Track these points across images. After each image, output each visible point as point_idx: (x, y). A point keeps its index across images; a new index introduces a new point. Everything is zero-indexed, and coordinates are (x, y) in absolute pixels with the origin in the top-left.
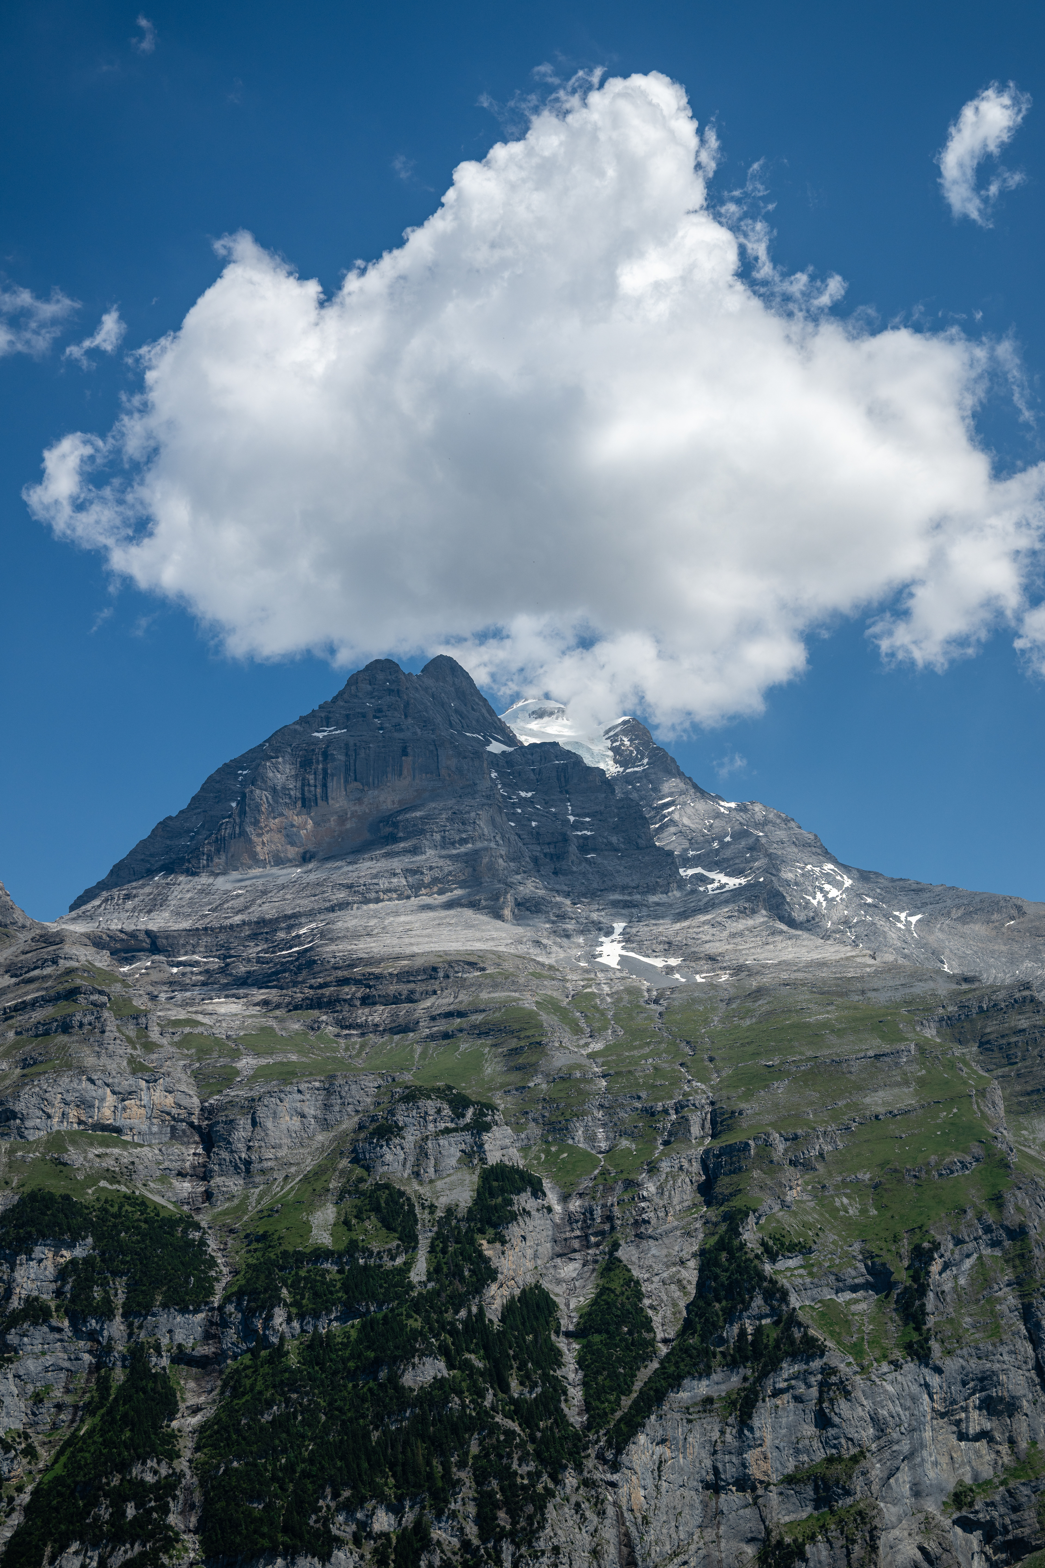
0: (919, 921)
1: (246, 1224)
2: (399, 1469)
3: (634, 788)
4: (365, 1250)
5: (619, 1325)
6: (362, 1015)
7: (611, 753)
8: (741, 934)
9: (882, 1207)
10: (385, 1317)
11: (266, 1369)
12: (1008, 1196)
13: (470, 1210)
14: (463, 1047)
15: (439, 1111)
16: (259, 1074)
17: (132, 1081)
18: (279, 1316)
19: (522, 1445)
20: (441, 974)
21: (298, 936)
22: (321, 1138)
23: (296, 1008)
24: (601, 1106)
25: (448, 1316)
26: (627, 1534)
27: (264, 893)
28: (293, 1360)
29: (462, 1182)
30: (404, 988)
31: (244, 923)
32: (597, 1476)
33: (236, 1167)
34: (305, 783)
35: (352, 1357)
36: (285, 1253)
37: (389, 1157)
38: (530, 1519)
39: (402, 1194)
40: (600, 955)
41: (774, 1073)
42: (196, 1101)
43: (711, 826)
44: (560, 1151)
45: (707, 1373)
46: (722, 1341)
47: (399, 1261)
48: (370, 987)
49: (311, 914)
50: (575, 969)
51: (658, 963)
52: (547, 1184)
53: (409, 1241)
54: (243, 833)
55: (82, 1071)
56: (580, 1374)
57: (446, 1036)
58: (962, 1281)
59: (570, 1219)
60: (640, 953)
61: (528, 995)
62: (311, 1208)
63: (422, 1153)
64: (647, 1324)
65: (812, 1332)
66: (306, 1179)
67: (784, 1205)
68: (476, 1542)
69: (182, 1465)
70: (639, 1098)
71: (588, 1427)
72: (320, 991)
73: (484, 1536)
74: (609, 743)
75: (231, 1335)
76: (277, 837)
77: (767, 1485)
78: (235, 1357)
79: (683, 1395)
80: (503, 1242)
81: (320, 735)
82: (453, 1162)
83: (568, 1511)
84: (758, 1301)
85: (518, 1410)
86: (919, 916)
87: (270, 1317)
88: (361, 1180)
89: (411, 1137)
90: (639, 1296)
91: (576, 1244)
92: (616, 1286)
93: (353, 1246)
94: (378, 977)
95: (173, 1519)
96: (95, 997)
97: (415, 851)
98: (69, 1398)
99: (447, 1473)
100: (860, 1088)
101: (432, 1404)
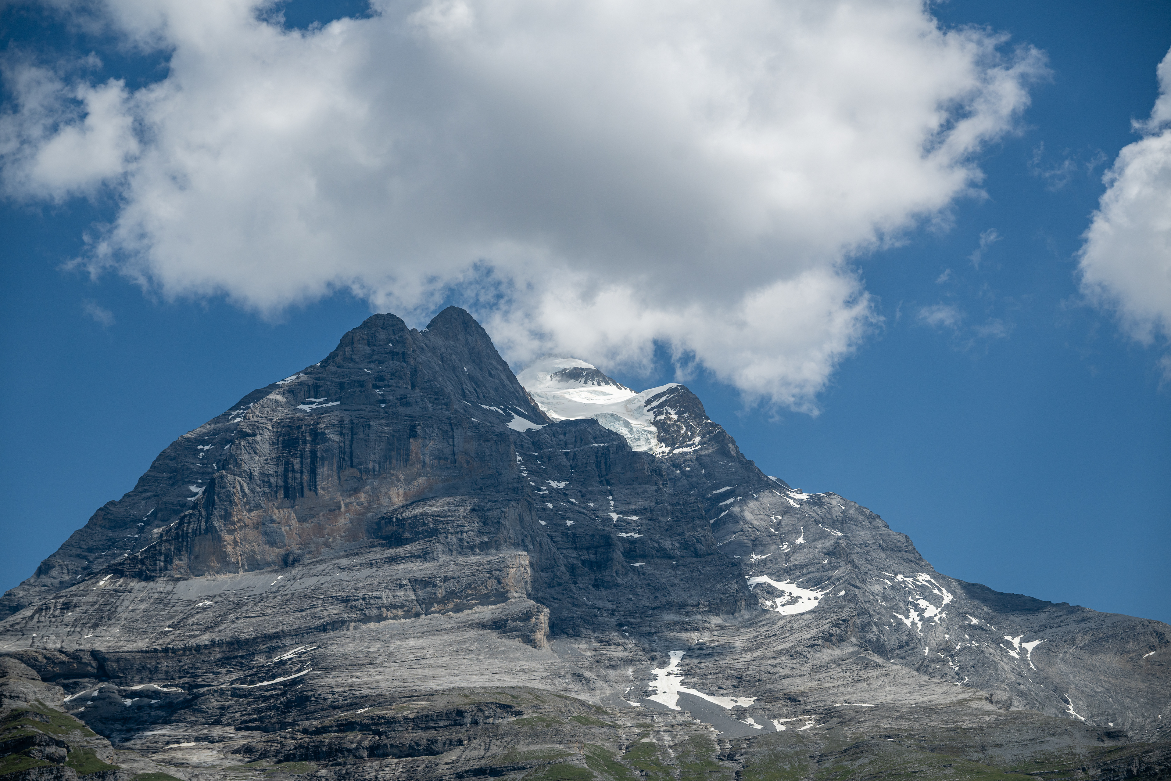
0: (1036, 649)
3: (683, 472)
6: (371, 769)
7: (653, 429)
8: (826, 666)
20: (468, 720)
21: (282, 663)
23: (288, 758)
27: (238, 605)
30: (423, 737)
31: (213, 644)
34: (288, 468)
40: (654, 692)
43: (779, 523)
48: (380, 734)
49: (298, 635)
50: (627, 711)
51: (726, 703)
54: (210, 529)
60: (702, 690)
61: (574, 749)
72: (317, 738)
74: (651, 415)
76: (251, 534)
81: (307, 408)
86: (1037, 643)
94: (390, 722)
96: (51, 749)
97: (425, 556)
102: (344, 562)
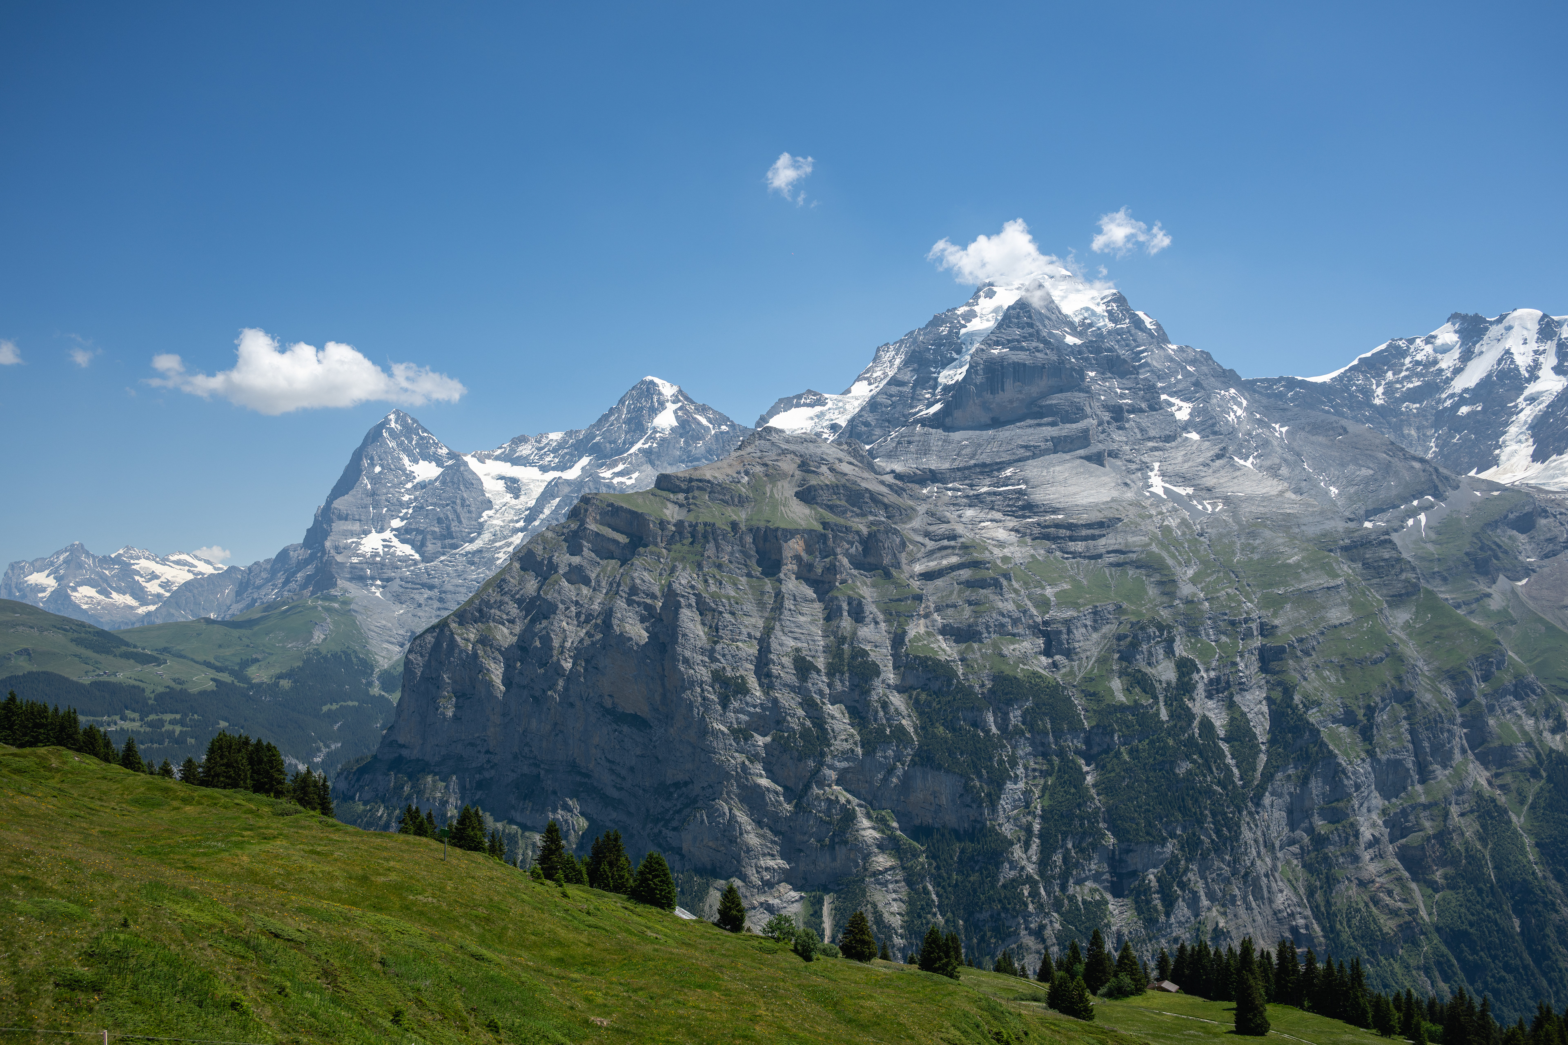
0: (1287, 431)
1: (1079, 684)
3: (1122, 338)
4: (1140, 705)
5: (1244, 737)
6: (1073, 546)
7: (1106, 314)
9: (1346, 679)
10: (1158, 739)
11: (1115, 760)
12: (1403, 676)
13: (1176, 684)
14: (1130, 573)
15: (1154, 633)
16: (1058, 600)
17: (1018, 613)
18: (1115, 737)
19: (1225, 800)
20: (1106, 525)
21: (1008, 478)
23: (1036, 538)
24: (1210, 619)
25: (1182, 738)
26: (1264, 832)
28: (1126, 757)
29: (1169, 668)
30: (1090, 532)
31: (975, 465)
32: (1253, 810)
33: (1064, 652)
36: (1108, 705)
37: (1137, 657)
38: (1235, 831)
39: (1146, 675)
40: (1154, 488)
41: (1283, 599)
42: (1039, 618)
43: (1169, 367)
44: (1198, 644)
45: (1288, 765)
47: (1155, 710)
48: (1072, 531)
49: (1009, 464)
51: (1182, 492)
52: (1199, 666)
53: (1156, 699)
55: (999, 611)
56: (1234, 761)
57: (1118, 565)
58: (1386, 720)
59: (1211, 681)
60: (1171, 484)
62: (1108, 679)
64: (1254, 736)
65: (1329, 746)
66: (1098, 661)
67: (1305, 679)
68: (1216, 840)
69: (1096, 802)
70: (1226, 614)
71: (1244, 788)
73: (1219, 839)
74: (1104, 307)
80: (1192, 699)
81: (995, 352)
82: (1161, 657)
83: (1246, 826)
84: (1307, 733)
85: (1219, 783)
86: (1287, 428)
87: (1112, 737)
88: (1128, 668)
89: (1145, 647)
90: (1248, 721)
91: (1214, 692)
92: (1237, 715)
93: (1135, 703)
94: (1076, 526)
95: (1101, 825)
97: (1053, 424)
98: (1037, 766)
99: (1201, 813)
100: (1324, 608)
101: (1188, 780)
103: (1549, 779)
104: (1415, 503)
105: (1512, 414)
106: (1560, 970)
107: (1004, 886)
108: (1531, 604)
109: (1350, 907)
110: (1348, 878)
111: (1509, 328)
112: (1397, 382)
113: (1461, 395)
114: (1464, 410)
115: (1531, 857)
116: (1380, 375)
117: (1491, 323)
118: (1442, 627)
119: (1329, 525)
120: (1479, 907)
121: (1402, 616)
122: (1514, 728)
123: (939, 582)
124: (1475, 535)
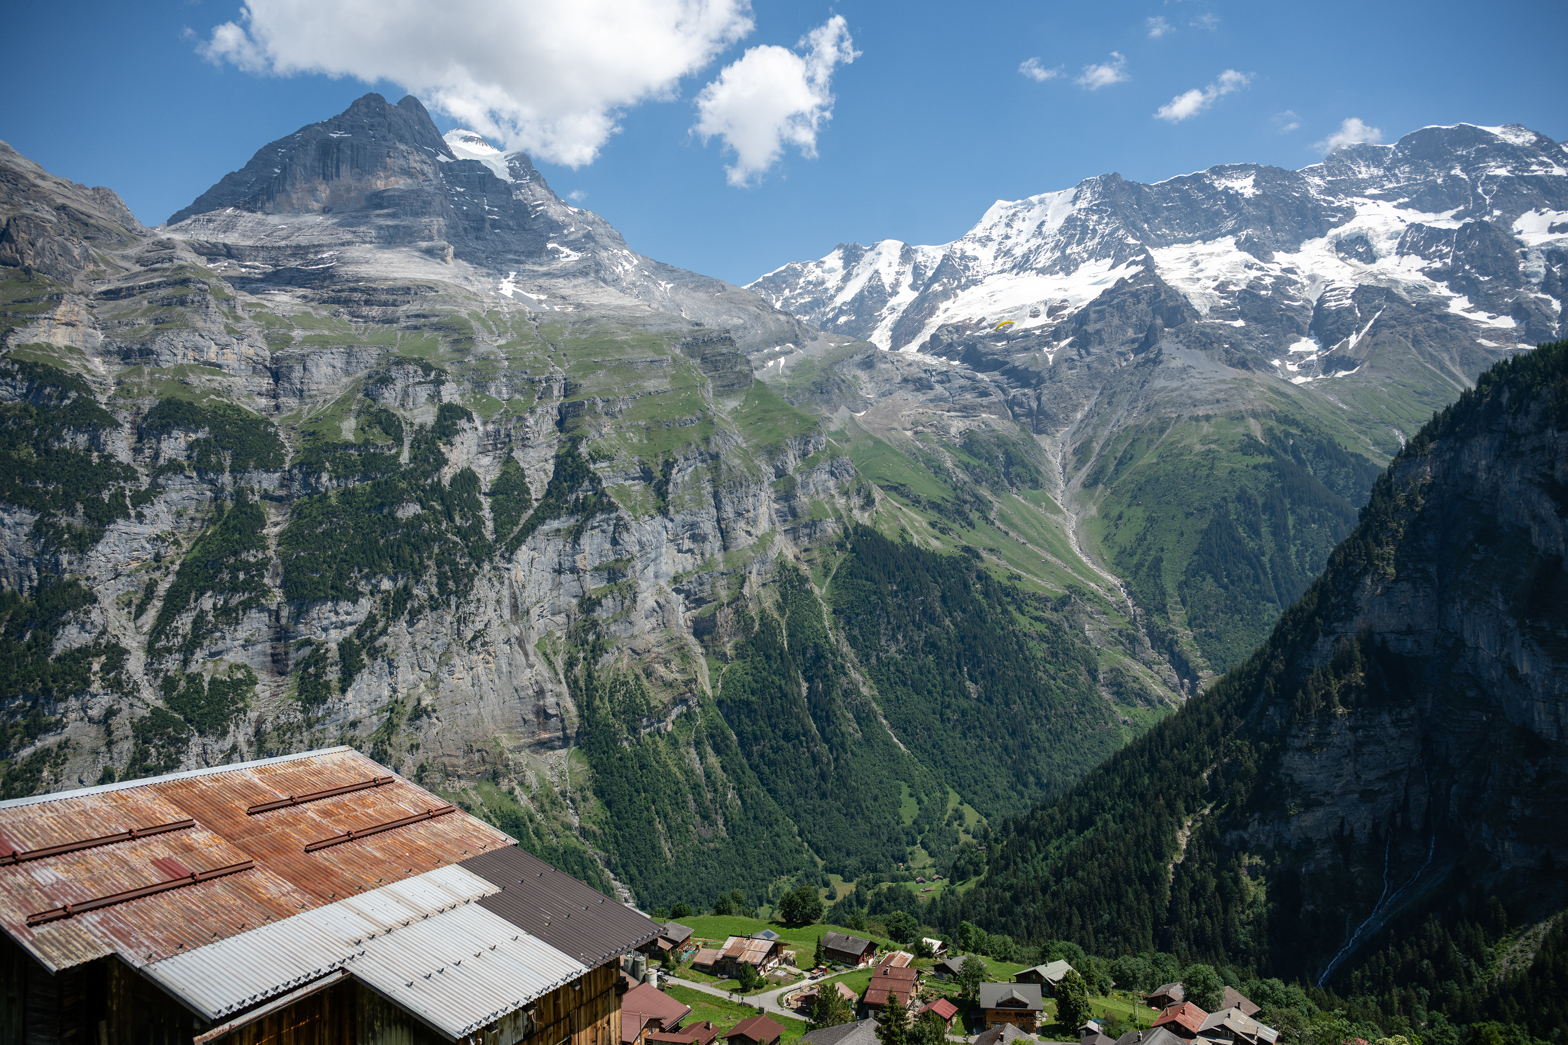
0: (671, 287)
1: (301, 426)
2: (395, 559)
3: (521, 192)
4: (374, 444)
5: (512, 491)
6: (365, 310)
7: (508, 170)
8: (580, 286)
9: (650, 440)
10: (386, 481)
11: (318, 505)
12: (712, 438)
13: (433, 427)
14: (426, 335)
15: (416, 372)
16: (305, 341)
17: (227, 338)
18: (325, 477)
19: (462, 549)
20: (413, 292)
21: (322, 258)
22: (345, 380)
23: (324, 302)
24: (505, 376)
25: (422, 482)
26: (514, 593)
27: (300, 229)
28: (334, 501)
29: (428, 411)
30: (391, 298)
31: (287, 246)
32: (500, 565)
33: (294, 393)
34: (324, 163)
35: (367, 501)
36: (327, 443)
37: (387, 395)
38: (466, 585)
39: (394, 415)
40: (501, 289)
41: (599, 366)
42: (268, 353)
43: (563, 220)
44: (482, 398)
45: (558, 517)
46: (566, 502)
47: (393, 451)
48: (370, 295)
49: (330, 246)
50: (488, 296)
51: (534, 297)
52: (475, 415)
53: (399, 441)
54: (284, 190)
55: (195, 330)
56: (492, 515)
57: (416, 328)
58: (686, 478)
59: (487, 434)
60: (523, 290)
61: (462, 309)
62: (341, 419)
63: (406, 394)
64: (527, 491)
65: (612, 499)
66: (337, 403)
67: (601, 435)
68: (437, 596)
69: (271, 553)
70: (526, 373)
71: (496, 541)
72: (339, 294)
73: (441, 593)
74: (507, 163)
75: (296, 486)
76: (306, 195)
77: (585, 571)
78: (299, 498)
79: (546, 527)
80: (452, 445)
81: (335, 136)
82: (423, 400)
83: (485, 582)
84: (586, 483)
85: (459, 531)
86: (672, 285)
87: (319, 477)
88: (370, 406)
89: (399, 385)
90: (524, 476)
91: (490, 448)
92: (511, 471)
93: (367, 443)
94: (375, 290)
95: (266, 581)
96: (200, 285)
97: (393, 216)
98: (198, 515)
99: (421, 562)
100: (642, 378)
101: (413, 527)
102: (354, 214)
103: (853, 550)
104: (778, 349)
105: (878, 321)
106: (843, 735)
107: (59, 659)
108: (865, 427)
109: (616, 680)
110: (618, 648)
111: (880, 254)
112: (792, 298)
113: (840, 308)
114: (842, 319)
115: (827, 624)
116: (779, 290)
117: (866, 251)
118: (766, 411)
119: (674, 327)
120: (764, 674)
121: (732, 403)
122: (827, 506)
123: (124, 302)
124: (824, 370)
